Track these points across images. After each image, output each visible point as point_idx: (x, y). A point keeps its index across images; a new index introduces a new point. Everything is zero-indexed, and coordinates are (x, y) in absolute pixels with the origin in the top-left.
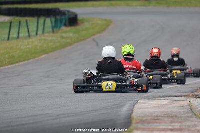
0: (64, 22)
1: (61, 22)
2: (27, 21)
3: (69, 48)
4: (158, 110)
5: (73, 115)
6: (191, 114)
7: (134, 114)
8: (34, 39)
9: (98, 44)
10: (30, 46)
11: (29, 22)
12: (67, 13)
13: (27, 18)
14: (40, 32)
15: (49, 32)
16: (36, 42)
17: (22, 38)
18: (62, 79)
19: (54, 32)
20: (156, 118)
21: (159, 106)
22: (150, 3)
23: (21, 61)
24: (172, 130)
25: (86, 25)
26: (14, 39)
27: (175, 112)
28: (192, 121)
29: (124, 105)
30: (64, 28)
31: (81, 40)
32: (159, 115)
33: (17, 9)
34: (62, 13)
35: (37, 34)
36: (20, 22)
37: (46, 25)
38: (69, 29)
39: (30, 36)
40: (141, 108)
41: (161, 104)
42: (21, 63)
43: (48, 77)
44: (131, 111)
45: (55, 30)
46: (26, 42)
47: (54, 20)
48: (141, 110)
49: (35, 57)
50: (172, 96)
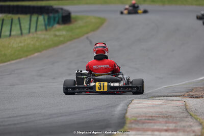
0: (57, 19)
1: (54, 20)
2: (19, 19)
3: (61, 46)
4: (152, 110)
5: (66, 115)
6: (186, 114)
7: (128, 115)
8: (26, 37)
9: (91, 42)
10: (22, 44)
11: (21, 19)
12: (60, 10)
13: (19, 16)
14: (33, 30)
15: (42, 30)
16: (28, 40)
17: (14, 36)
18: (54, 78)
19: (46, 30)
20: (151, 118)
21: (154, 106)
23: (13, 60)
24: (166, 130)
25: (80, 23)
26: (6, 36)
27: (170, 112)
28: (187, 122)
29: (118, 105)
30: (57, 26)
31: (75, 39)
32: (154, 115)
33: (9, 7)
34: (55, 11)
35: (29, 32)
36: (12, 20)
37: (39, 23)
38: (62, 27)
39: (22, 34)
40: (135, 108)
41: (155, 105)
42: (13, 62)
43: (41, 76)
44: (125, 111)
45: (48, 28)
46: (18, 40)
47: (46, 17)
48: (135, 110)
49: (27, 56)
50: (167, 96)
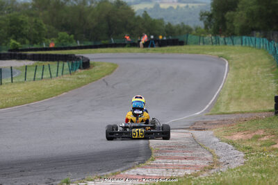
0: (78, 65)
1: (76, 66)
2: (49, 65)
3: (83, 87)
6: (196, 145)
8: (55, 80)
9: (107, 84)
10: (52, 86)
12: (81, 58)
13: (48, 62)
14: (60, 74)
15: (67, 74)
16: (56, 82)
17: (45, 78)
19: (70, 73)
20: (170, 148)
22: (148, 50)
24: (185, 159)
25: (97, 68)
26: (39, 79)
27: (183, 143)
28: (199, 151)
30: (79, 70)
31: (93, 81)
33: (40, 55)
34: (77, 58)
35: (57, 75)
36: (44, 66)
37: (65, 68)
38: (83, 71)
39: (51, 77)
45: (72, 72)
46: (49, 82)
47: (70, 63)
49: (57, 95)
